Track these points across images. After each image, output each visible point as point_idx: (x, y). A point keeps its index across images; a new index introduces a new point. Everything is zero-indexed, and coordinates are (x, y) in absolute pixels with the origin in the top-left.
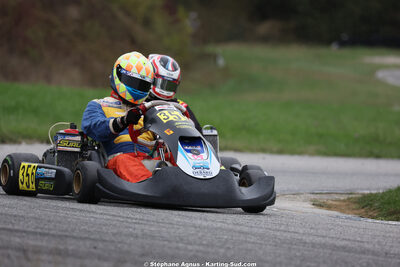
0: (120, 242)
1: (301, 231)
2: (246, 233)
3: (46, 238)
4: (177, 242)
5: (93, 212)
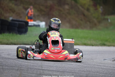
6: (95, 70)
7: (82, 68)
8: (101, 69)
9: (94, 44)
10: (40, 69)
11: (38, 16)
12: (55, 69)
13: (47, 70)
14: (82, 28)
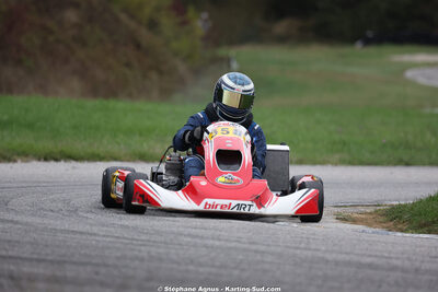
1: (323, 248)
2: (263, 252)
4: (187, 265)
5: (95, 234)
6: (182, 252)
7: (132, 247)
8: (204, 251)
12: (27, 252)
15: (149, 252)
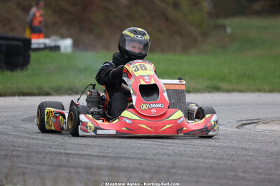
0: (157, 160)
3: (106, 159)
4: (198, 158)
6: (195, 150)
7: (163, 147)
8: (209, 149)
9: (191, 89)
10: (60, 153)
11: (54, 24)
12: (95, 151)
13: (76, 154)
14: (163, 51)
15: (174, 150)
